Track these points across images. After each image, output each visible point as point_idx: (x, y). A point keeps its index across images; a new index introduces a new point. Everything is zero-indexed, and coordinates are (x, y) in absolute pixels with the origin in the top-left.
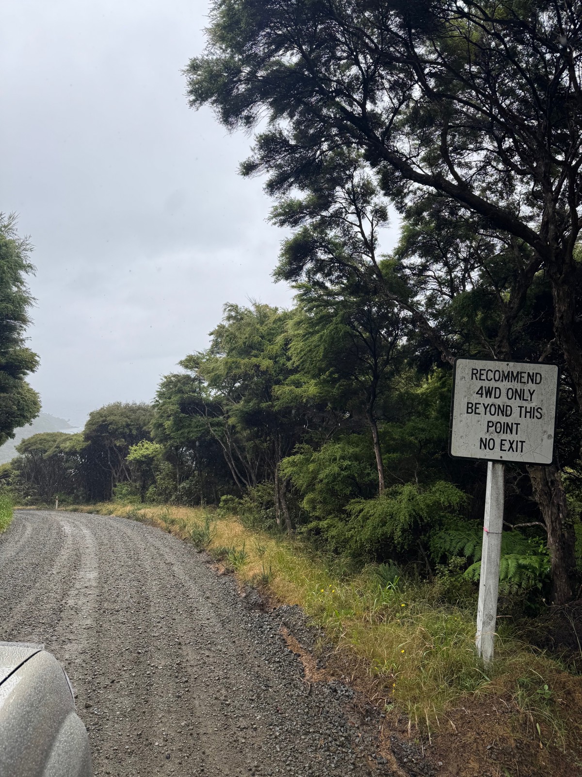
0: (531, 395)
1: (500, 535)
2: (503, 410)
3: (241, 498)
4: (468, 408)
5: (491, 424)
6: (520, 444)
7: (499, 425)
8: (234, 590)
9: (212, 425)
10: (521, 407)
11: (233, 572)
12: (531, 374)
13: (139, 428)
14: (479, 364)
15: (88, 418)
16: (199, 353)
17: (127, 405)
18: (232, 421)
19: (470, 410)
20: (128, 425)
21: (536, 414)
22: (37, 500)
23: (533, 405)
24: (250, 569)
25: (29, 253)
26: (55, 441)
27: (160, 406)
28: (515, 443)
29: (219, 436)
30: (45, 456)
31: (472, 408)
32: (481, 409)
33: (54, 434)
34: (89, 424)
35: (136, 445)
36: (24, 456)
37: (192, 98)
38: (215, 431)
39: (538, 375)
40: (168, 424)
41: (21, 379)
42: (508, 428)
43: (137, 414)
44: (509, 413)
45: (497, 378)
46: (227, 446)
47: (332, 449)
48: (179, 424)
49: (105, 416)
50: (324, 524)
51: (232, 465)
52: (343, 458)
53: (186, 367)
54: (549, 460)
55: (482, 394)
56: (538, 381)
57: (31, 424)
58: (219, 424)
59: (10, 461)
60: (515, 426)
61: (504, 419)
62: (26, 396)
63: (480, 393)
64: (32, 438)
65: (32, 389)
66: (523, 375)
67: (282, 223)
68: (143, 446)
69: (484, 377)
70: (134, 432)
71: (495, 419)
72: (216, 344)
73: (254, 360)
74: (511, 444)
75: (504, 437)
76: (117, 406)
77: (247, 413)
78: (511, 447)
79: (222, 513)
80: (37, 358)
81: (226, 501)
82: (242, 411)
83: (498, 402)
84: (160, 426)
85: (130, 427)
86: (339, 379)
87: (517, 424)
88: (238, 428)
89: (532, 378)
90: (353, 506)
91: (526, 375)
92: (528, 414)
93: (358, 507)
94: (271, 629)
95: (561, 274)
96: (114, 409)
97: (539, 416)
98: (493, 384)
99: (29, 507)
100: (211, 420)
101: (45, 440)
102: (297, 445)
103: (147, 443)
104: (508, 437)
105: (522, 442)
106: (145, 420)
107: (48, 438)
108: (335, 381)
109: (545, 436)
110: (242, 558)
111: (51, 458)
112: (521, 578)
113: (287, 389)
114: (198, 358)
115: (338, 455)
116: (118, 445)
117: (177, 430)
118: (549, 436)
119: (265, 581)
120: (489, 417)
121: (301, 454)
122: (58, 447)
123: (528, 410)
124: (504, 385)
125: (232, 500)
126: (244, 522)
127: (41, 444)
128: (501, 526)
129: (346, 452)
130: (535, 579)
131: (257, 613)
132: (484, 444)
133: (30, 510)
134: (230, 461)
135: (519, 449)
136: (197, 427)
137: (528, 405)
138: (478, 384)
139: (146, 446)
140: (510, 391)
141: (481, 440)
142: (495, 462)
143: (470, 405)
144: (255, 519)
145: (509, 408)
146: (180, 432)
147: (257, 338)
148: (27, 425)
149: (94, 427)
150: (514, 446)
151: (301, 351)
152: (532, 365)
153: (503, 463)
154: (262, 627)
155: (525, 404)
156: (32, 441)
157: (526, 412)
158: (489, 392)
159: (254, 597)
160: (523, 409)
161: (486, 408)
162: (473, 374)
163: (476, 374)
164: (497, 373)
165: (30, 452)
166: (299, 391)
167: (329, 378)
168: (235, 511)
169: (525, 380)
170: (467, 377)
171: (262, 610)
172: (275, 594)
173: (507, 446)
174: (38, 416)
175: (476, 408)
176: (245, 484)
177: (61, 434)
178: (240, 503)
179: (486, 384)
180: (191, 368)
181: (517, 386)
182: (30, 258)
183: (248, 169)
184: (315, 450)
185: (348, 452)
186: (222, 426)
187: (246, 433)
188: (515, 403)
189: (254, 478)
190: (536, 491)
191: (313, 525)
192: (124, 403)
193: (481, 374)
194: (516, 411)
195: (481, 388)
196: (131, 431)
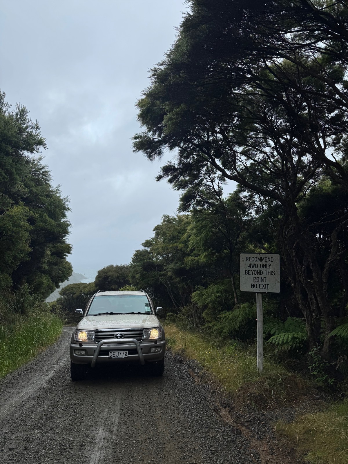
0: (270, 266)
1: (262, 322)
2: (259, 273)
3: (177, 314)
4: (246, 272)
5: (255, 278)
6: (267, 285)
7: (258, 278)
8: (170, 356)
9: (160, 276)
10: (266, 271)
11: (170, 349)
12: (269, 258)
13: (124, 278)
14: (249, 255)
15: (97, 274)
16: (151, 238)
17: (117, 266)
18: (169, 274)
19: (246, 273)
20: (118, 277)
21: (272, 273)
22: (71, 321)
23: (271, 270)
24: (178, 347)
25: (68, 203)
26: (79, 288)
27: (133, 267)
28: (265, 285)
29: (164, 281)
30: (75, 296)
31: (247, 272)
32: (251, 273)
33: (78, 284)
34: (98, 277)
35: (122, 288)
36: (63, 297)
37: (134, 149)
38: (162, 279)
39: (272, 258)
40: (138, 276)
41: (65, 258)
42: (262, 279)
43: (123, 271)
44: (261, 273)
45: (256, 260)
46: (169, 288)
47: (213, 288)
48: (143, 277)
49: (106, 273)
50: (211, 324)
51: (172, 296)
52: (217, 292)
53: (145, 246)
54: (278, 291)
55: (251, 267)
56: (272, 261)
57: (68, 280)
58: (163, 275)
59: (55, 300)
60: (264, 279)
61: (260, 276)
62: (65, 266)
63: (250, 266)
64: (67, 287)
65: (68, 261)
66: (266, 258)
67: (178, 190)
68: (126, 288)
69: (251, 260)
70: (122, 281)
71: (256, 276)
72: (157, 234)
73: (175, 245)
74: (263, 286)
75: (260, 283)
76: (112, 267)
77: (176, 269)
78: (263, 287)
79: (168, 322)
80: (71, 246)
81: (169, 316)
82: (174, 269)
83: (257, 269)
84: (134, 277)
85: (120, 278)
86: (215, 253)
87: (265, 278)
88: (174, 277)
89: (269, 259)
90: (222, 315)
91: (267, 258)
92: (269, 274)
93: (223, 315)
94: (184, 369)
95: (291, 211)
96: (110, 268)
97: (274, 274)
98: (255, 262)
99: (67, 325)
100: (159, 273)
101: (74, 287)
102: (196, 287)
103: (128, 287)
104: (262, 283)
105: (268, 285)
106: (127, 274)
107: (76, 286)
108: (213, 254)
109: (277, 282)
110: (175, 342)
111: (78, 297)
112: (293, 343)
113: (190, 258)
114: (151, 241)
115: (215, 291)
116: (113, 288)
117: (143, 280)
118: (278, 282)
119: (184, 351)
120: (254, 276)
121: (199, 290)
122: (81, 291)
123: (269, 272)
124: (259, 263)
125: (173, 315)
126: (178, 327)
127: (72, 290)
128: (262, 318)
129: (219, 289)
130: (299, 343)
131: (179, 364)
132: (253, 286)
133: (68, 326)
134: (171, 294)
135: (267, 288)
136: (152, 278)
137: (269, 270)
138: (249, 263)
139: (127, 288)
140: (261, 265)
141: (252, 285)
142: (258, 293)
143: (246, 271)
144: (184, 324)
145: (261, 272)
146: (144, 281)
147: (176, 234)
148: (66, 281)
149: (100, 279)
150: (265, 286)
151: (193, 244)
152: (269, 254)
153: (262, 293)
154: (180, 369)
155: (268, 270)
156: (67, 288)
157: (268, 273)
158: (253, 266)
159: (178, 358)
160: (267, 272)
161: (252, 272)
162: (246, 259)
163: (248, 259)
164: (256, 258)
165: (66, 295)
166: (197, 258)
167: (211, 253)
168: (174, 321)
169: (267, 260)
170: (244, 260)
171: (181, 363)
172: (187, 356)
173: (262, 286)
174: (72, 275)
175: (249, 272)
176: (179, 307)
177: (82, 284)
178: (177, 317)
179: (252, 263)
180: (148, 247)
181: (264, 263)
182: (68, 205)
183: (159, 178)
184: (206, 288)
185: (220, 289)
186: (165, 276)
187: (178, 279)
188: (264, 270)
189: (184, 303)
190: (299, 303)
191: (206, 325)
192: (115, 265)
193: (250, 259)
194: (264, 273)
195: (250, 264)
196: (120, 280)
